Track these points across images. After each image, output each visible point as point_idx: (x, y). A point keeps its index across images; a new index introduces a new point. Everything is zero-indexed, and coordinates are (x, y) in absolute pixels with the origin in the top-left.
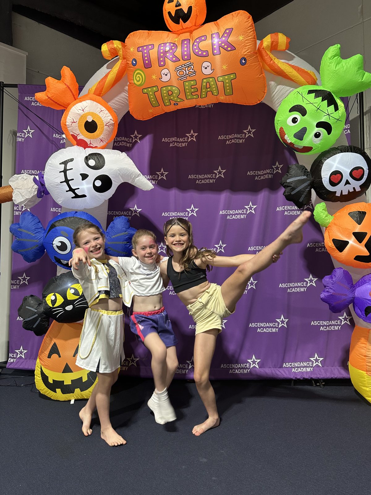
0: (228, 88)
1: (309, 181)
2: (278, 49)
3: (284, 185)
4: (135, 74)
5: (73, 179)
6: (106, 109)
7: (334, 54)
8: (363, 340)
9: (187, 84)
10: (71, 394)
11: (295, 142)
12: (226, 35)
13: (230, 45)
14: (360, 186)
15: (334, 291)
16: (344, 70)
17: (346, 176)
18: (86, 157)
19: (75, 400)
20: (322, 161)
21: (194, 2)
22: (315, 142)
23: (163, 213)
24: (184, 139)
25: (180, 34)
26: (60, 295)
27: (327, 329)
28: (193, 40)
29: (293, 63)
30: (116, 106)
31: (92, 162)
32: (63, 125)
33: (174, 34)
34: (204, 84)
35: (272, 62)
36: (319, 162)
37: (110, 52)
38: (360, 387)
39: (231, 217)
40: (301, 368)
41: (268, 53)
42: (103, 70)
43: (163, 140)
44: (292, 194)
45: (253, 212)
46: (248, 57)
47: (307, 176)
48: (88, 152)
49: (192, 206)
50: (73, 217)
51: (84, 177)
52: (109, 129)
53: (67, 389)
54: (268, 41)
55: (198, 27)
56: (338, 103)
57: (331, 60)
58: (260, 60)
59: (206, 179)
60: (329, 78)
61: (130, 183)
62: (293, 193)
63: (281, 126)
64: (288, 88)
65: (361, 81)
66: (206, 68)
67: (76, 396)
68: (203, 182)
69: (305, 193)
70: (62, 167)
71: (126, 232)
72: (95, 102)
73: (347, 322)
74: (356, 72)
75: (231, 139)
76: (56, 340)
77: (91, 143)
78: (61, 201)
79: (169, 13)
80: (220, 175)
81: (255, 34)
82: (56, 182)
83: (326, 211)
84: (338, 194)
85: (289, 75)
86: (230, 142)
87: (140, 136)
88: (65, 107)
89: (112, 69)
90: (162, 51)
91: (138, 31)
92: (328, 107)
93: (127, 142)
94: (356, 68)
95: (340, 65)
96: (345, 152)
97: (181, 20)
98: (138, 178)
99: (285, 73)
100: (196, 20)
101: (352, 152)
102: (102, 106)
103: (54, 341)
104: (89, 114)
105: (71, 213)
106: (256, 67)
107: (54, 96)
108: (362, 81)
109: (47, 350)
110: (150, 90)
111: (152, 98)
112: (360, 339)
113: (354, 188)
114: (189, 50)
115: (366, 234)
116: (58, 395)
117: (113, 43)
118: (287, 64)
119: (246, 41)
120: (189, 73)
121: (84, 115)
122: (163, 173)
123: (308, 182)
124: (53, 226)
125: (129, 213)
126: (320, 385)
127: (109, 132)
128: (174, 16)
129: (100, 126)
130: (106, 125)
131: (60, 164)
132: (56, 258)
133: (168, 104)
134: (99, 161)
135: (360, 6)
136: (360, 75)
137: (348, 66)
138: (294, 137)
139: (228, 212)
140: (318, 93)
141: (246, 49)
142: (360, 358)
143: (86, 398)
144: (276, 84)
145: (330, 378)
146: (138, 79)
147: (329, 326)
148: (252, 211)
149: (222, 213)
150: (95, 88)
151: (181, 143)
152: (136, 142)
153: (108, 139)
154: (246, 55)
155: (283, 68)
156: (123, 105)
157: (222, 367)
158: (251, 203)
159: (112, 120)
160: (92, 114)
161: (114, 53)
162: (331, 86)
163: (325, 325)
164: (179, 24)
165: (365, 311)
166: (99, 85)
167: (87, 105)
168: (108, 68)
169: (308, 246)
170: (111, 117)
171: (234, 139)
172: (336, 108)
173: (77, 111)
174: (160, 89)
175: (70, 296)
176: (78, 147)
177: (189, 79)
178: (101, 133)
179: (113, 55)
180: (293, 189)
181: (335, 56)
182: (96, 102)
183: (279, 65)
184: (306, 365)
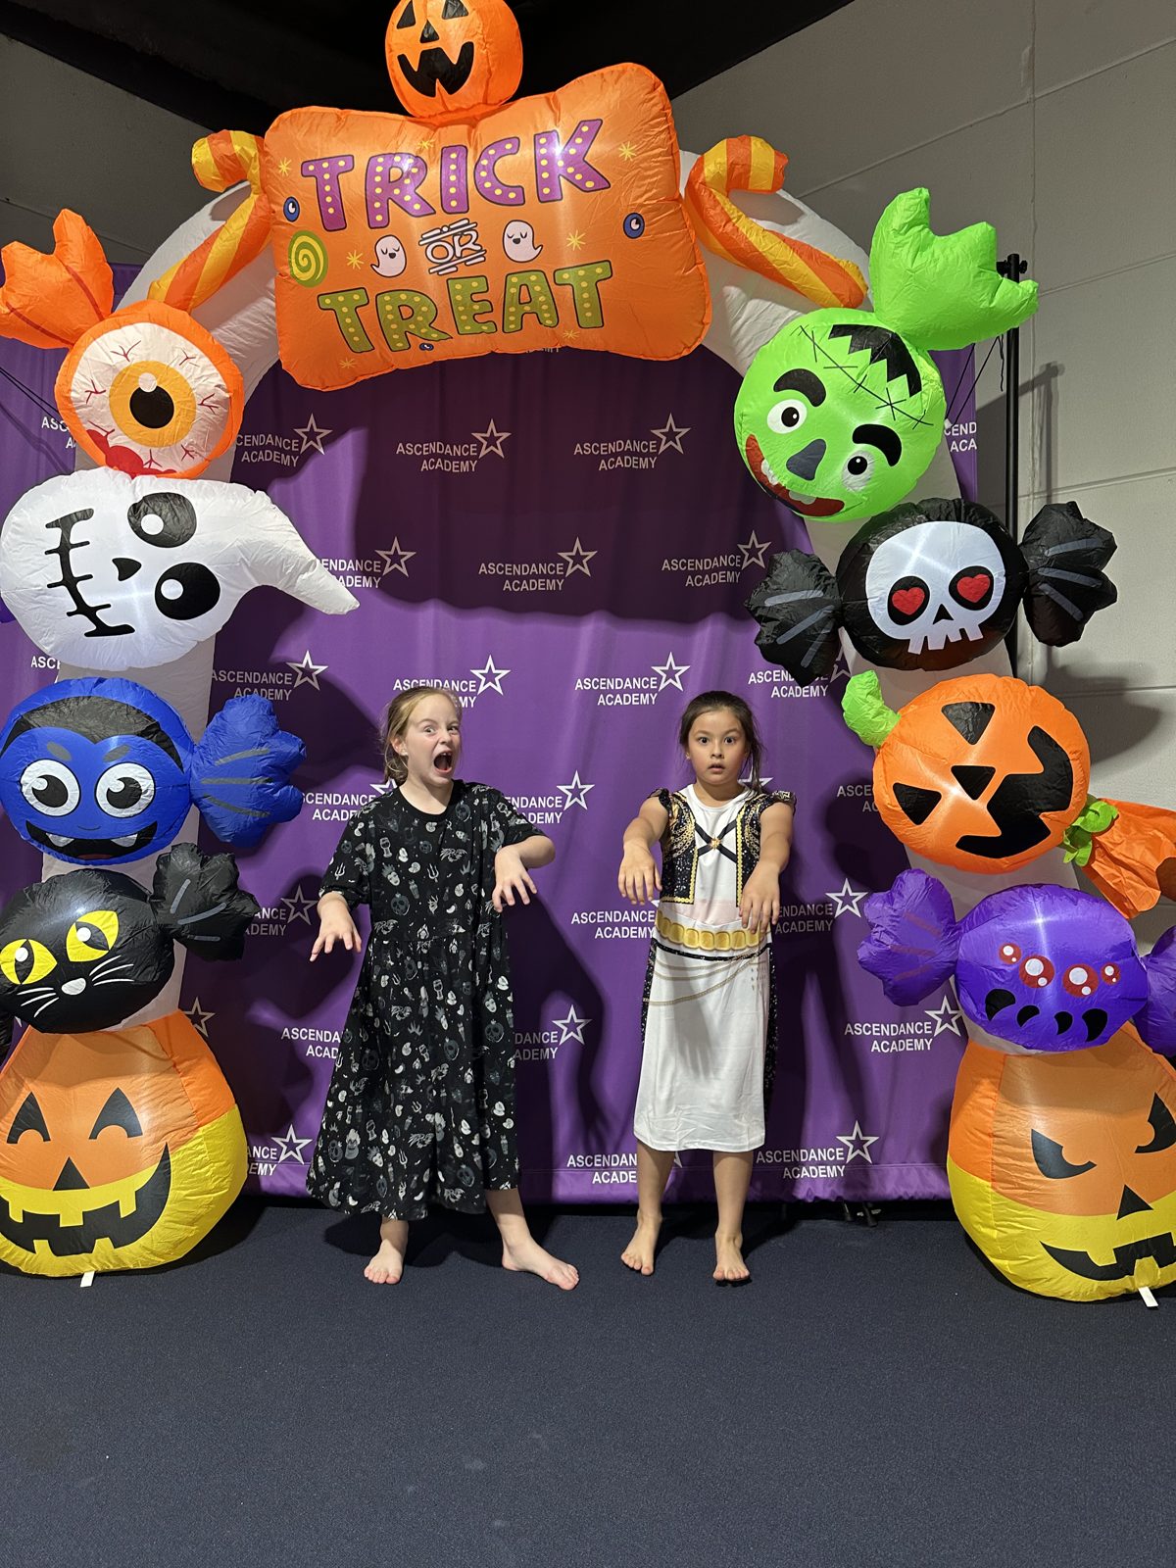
0: (587, 305)
1: (831, 607)
2: (750, 187)
3: (757, 615)
4: (295, 246)
5: (90, 577)
6: (202, 353)
7: (909, 220)
8: (986, 1087)
9: (458, 287)
10: (83, 1256)
11: (792, 483)
12: (579, 141)
13: (591, 172)
14: (980, 625)
15: (896, 939)
16: (937, 270)
17: (940, 595)
18: (134, 505)
19: (97, 1275)
20: (869, 547)
21: (480, 31)
22: (849, 486)
23: (398, 681)
24: (466, 450)
25: (438, 127)
26: (45, 946)
27: (892, 1048)
28: (476, 149)
29: (795, 233)
30: (242, 340)
31: (152, 524)
32: (63, 399)
33: (419, 127)
34: (513, 290)
35: (729, 227)
36: (860, 547)
37: (218, 168)
38: (975, 1226)
39: (610, 700)
40: (811, 1168)
41: (718, 198)
42: (200, 225)
43: (400, 449)
44: (780, 643)
45: (679, 685)
46: (649, 211)
47: (824, 591)
48: (141, 490)
49: (490, 662)
50: (89, 697)
51: (127, 568)
52: (211, 416)
53: (69, 1241)
54: (719, 160)
55: (494, 108)
56: (919, 369)
57: (900, 238)
58: (688, 223)
59: (536, 577)
60: (895, 293)
61: (280, 589)
62: (781, 640)
63: (751, 433)
64: (781, 309)
65: (987, 305)
66: (517, 241)
67: (98, 1261)
68: (525, 586)
69: (817, 643)
70: (55, 537)
71: (264, 749)
72: (166, 330)
73: (952, 1025)
74: (972, 279)
75: (615, 455)
76: (35, 1087)
77: (151, 460)
78: (52, 646)
79: (403, 59)
80: (578, 566)
81: (674, 138)
82: (35, 583)
83: (879, 699)
84: (915, 648)
85: (781, 271)
86: (611, 465)
87: (326, 432)
88: (67, 343)
89: (226, 219)
90: (378, 179)
91: (305, 109)
92: (889, 380)
93: (282, 450)
94: (974, 266)
95: (929, 251)
96: (939, 520)
97: (438, 83)
98: (305, 576)
99: (768, 263)
100: (487, 85)
101: (959, 520)
102: (188, 343)
103: (31, 1087)
104: (146, 366)
105: (83, 684)
106: (675, 244)
107: (28, 306)
108: (992, 305)
109: (6, 1118)
110: (341, 299)
111: (350, 325)
112: (978, 1083)
113: (962, 632)
114: (463, 181)
115: (990, 772)
116: (42, 1259)
117: (229, 141)
118: (777, 234)
119: (641, 162)
120: (465, 253)
121: (127, 369)
122: (400, 553)
123: (828, 609)
124: (22, 726)
125: (286, 678)
126: (865, 1216)
127: (212, 424)
128: (416, 70)
129: (183, 406)
130: (202, 404)
131: (48, 526)
132: (30, 827)
133: (400, 345)
134: (176, 519)
135: (1027, 50)
136: (984, 289)
137: (950, 259)
138: (789, 469)
139: (602, 683)
140: (859, 335)
141: (644, 189)
142: (976, 1140)
143: (132, 1267)
144: (743, 296)
145: (895, 1196)
146: (304, 263)
147: (897, 1038)
148: (673, 682)
149: (581, 686)
150: (170, 280)
151: (458, 460)
152: (312, 451)
153: (211, 446)
154: (642, 205)
155: (765, 247)
156: (264, 336)
157: (569, 1163)
158: (671, 659)
159: (223, 389)
160: (156, 368)
161: (233, 170)
162: (899, 316)
163: (885, 1037)
164: (433, 94)
165: (988, 1002)
166: (182, 271)
167: (139, 337)
168: (214, 216)
169: (839, 793)
170: (220, 377)
171: (622, 454)
172: (915, 386)
173: (107, 358)
174: (372, 299)
175: (78, 949)
176: (111, 470)
177: (463, 271)
178: (184, 431)
179: (229, 177)
180: (783, 628)
181: (911, 225)
182: (168, 328)
183: (753, 239)
184: (825, 1159)
